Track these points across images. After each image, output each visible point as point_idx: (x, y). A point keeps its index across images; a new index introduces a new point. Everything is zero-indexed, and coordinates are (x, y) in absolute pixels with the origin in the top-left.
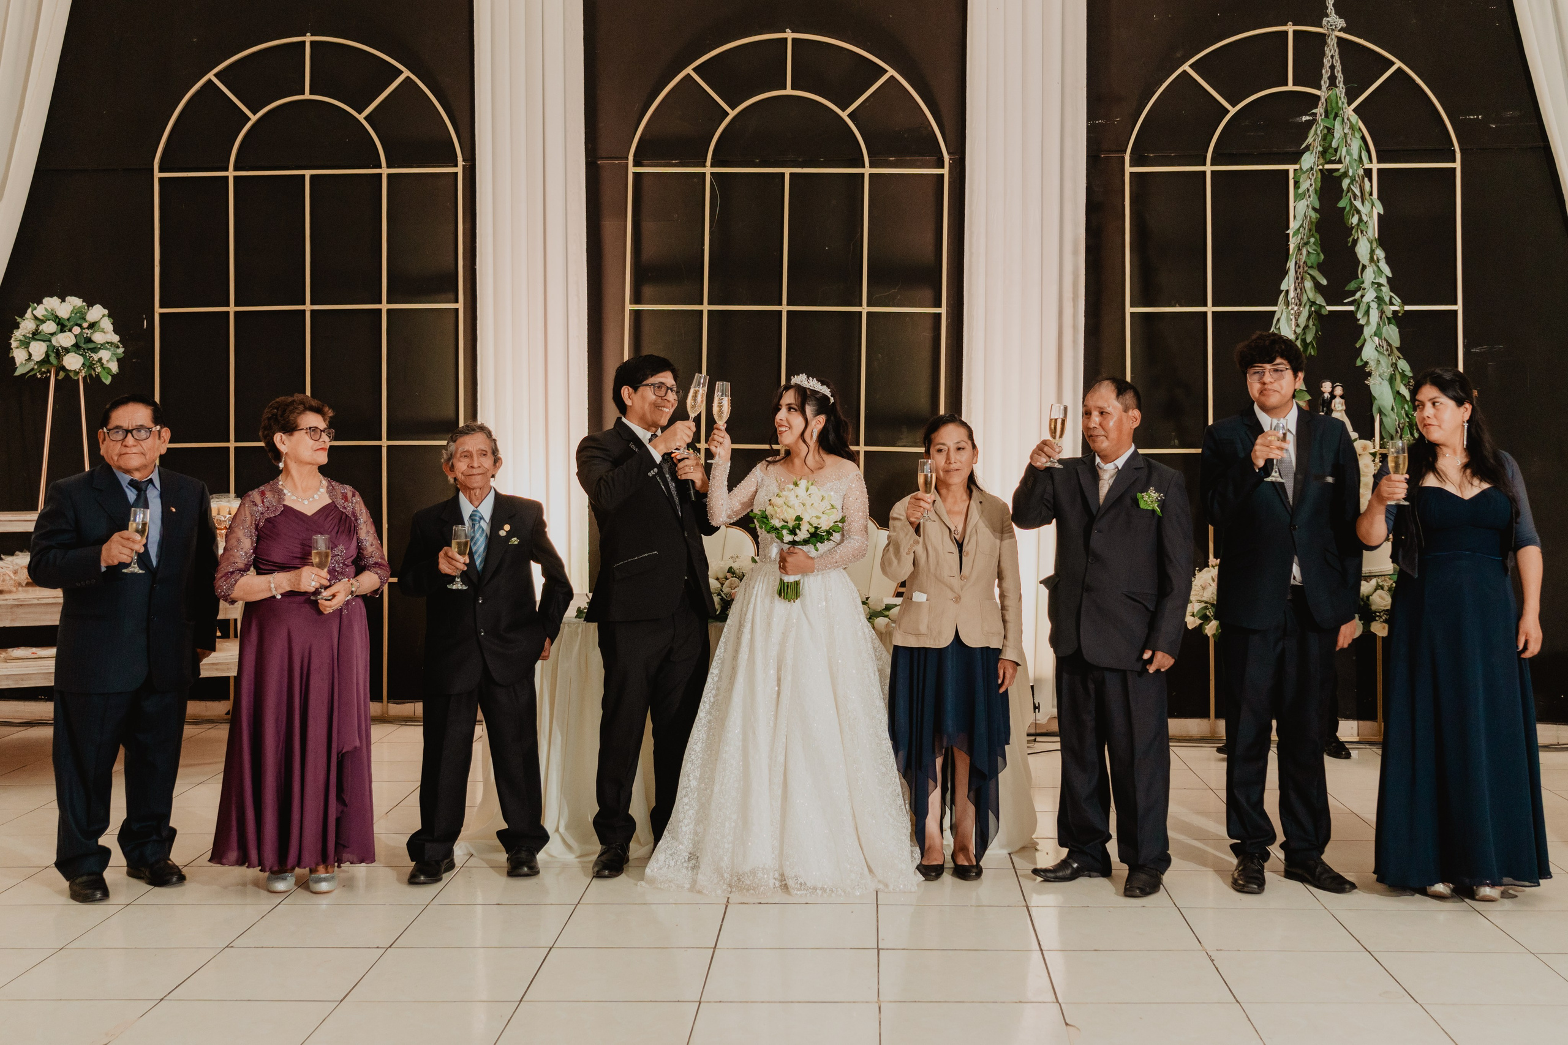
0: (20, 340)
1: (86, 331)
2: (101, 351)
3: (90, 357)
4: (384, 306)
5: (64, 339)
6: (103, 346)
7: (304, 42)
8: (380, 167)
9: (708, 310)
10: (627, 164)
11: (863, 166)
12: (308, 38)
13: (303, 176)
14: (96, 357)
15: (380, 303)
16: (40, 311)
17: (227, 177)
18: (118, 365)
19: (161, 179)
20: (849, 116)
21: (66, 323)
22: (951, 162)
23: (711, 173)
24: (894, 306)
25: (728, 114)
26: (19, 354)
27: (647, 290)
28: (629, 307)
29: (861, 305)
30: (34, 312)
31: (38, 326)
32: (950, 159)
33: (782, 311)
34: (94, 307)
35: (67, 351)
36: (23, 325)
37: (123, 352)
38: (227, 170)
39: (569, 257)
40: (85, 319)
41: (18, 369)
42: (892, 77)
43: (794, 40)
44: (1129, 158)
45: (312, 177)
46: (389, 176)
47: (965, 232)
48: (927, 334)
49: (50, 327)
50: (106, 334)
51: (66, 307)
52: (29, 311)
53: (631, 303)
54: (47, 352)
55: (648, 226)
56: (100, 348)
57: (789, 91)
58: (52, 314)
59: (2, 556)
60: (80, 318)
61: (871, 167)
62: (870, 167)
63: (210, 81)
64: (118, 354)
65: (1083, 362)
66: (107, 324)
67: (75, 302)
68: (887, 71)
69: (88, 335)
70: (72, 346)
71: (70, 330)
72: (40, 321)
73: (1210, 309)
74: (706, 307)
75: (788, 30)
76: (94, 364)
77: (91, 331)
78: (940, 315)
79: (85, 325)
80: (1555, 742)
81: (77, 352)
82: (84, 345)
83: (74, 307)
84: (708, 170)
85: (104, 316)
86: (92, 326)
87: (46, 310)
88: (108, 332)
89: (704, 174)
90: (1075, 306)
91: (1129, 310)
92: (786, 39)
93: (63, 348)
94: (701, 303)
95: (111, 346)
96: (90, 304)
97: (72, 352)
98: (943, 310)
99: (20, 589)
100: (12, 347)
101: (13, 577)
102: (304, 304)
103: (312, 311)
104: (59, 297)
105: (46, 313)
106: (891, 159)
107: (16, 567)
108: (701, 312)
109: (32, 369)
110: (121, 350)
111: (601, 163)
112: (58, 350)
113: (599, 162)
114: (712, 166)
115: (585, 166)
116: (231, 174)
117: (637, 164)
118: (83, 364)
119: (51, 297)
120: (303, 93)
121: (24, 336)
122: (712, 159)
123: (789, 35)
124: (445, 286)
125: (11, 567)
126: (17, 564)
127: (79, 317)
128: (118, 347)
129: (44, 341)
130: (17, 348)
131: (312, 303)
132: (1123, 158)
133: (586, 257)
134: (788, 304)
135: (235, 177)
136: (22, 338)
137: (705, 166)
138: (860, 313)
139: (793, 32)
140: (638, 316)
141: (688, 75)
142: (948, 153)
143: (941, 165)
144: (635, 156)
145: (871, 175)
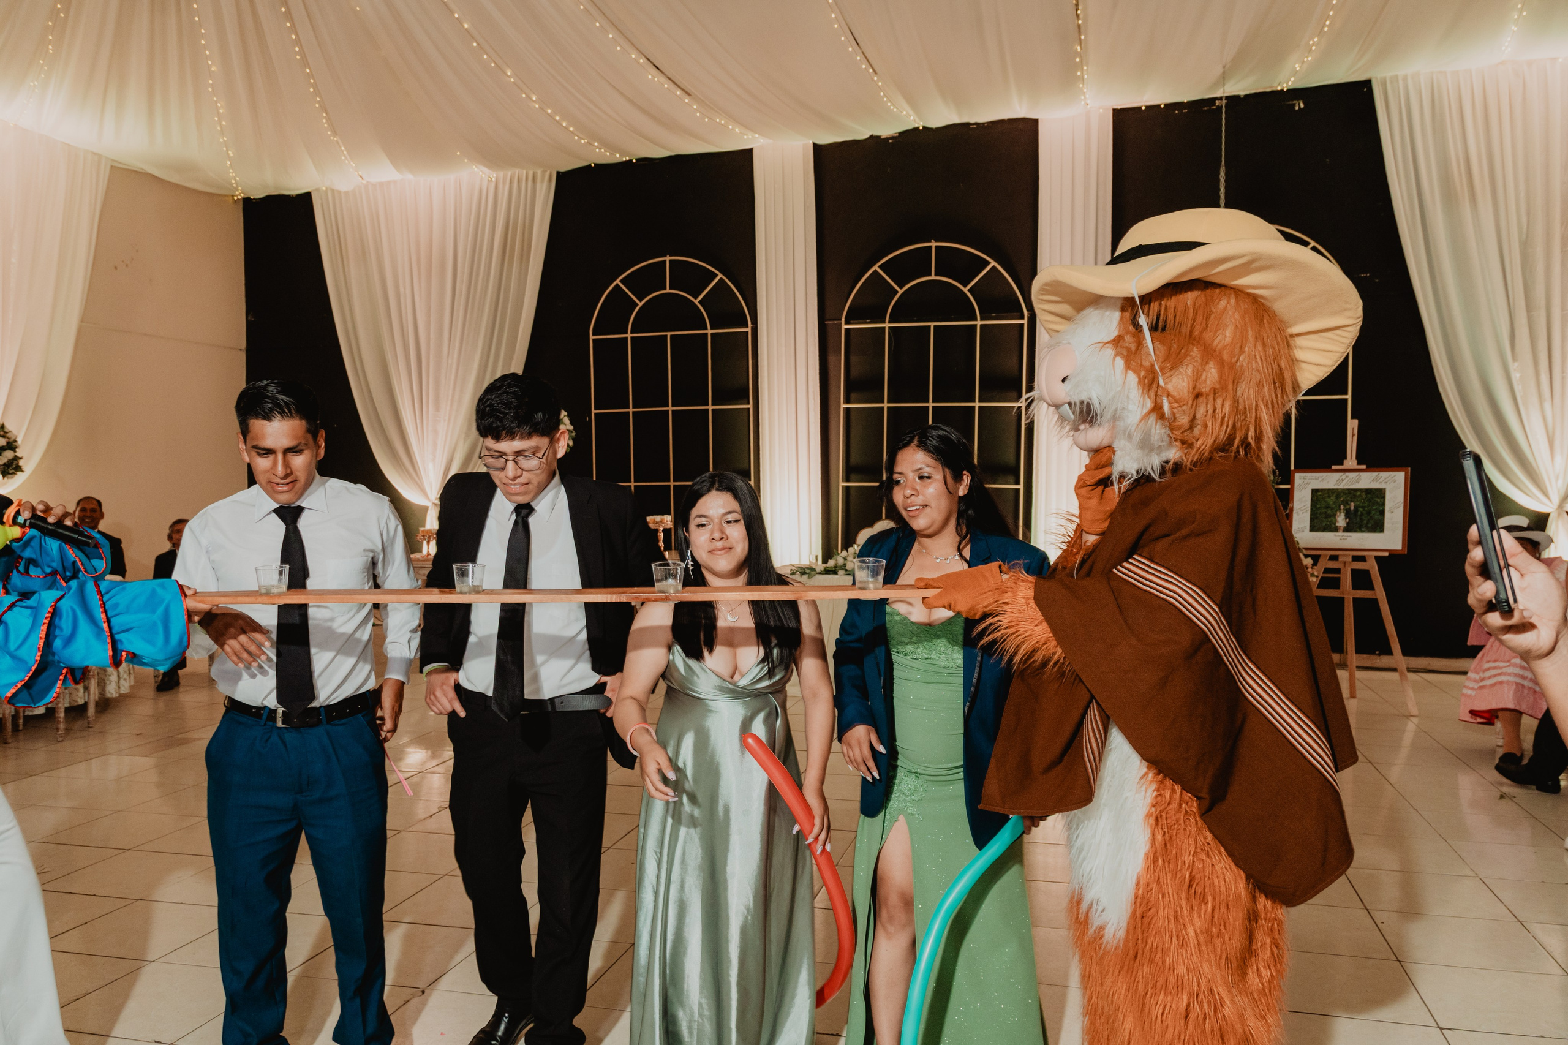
4: (710, 407)
7: (666, 260)
8: (707, 329)
9: (887, 407)
10: (841, 323)
11: (976, 319)
12: (668, 258)
13: (667, 335)
15: (708, 405)
17: (627, 337)
19: (595, 340)
20: (969, 290)
22: (1028, 315)
23: (889, 327)
24: (994, 402)
25: (897, 292)
27: (853, 396)
28: (843, 405)
29: (974, 401)
33: (929, 406)
38: (627, 333)
42: (994, 266)
43: (936, 247)
45: (673, 336)
46: (712, 334)
48: (1013, 419)
53: (844, 403)
55: (854, 359)
57: (933, 277)
61: (981, 320)
63: (617, 284)
68: (989, 263)
74: (886, 405)
75: (933, 241)
78: (1020, 407)
84: (887, 325)
89: (885, 327)
94: (883, 402)
98: (1023, 404)
102: (670, 406)
103: (673, 411)
106: (993, 315)
108: (883, 407)
111: (827, 323)
113: (825, 323)
114: (889, 322)
115: (817, 325)
116: (629, 335)
117: (847, 323)
120: (666, 289)
122: (889, 319)
123: (934, 244)
124: (743, 396)
128: (572, 432)
131: (673, 406)
133: (819, 377)
134: (933, 402)
135: (631, 337)
137: (884, 322)
138: (974, 407)
139: (936, 241)
140: (848, 411)
141: (876, 270)
142: (1027, 310)
143: (1022, 318)
144: (845, 318)
145: (981, 325)
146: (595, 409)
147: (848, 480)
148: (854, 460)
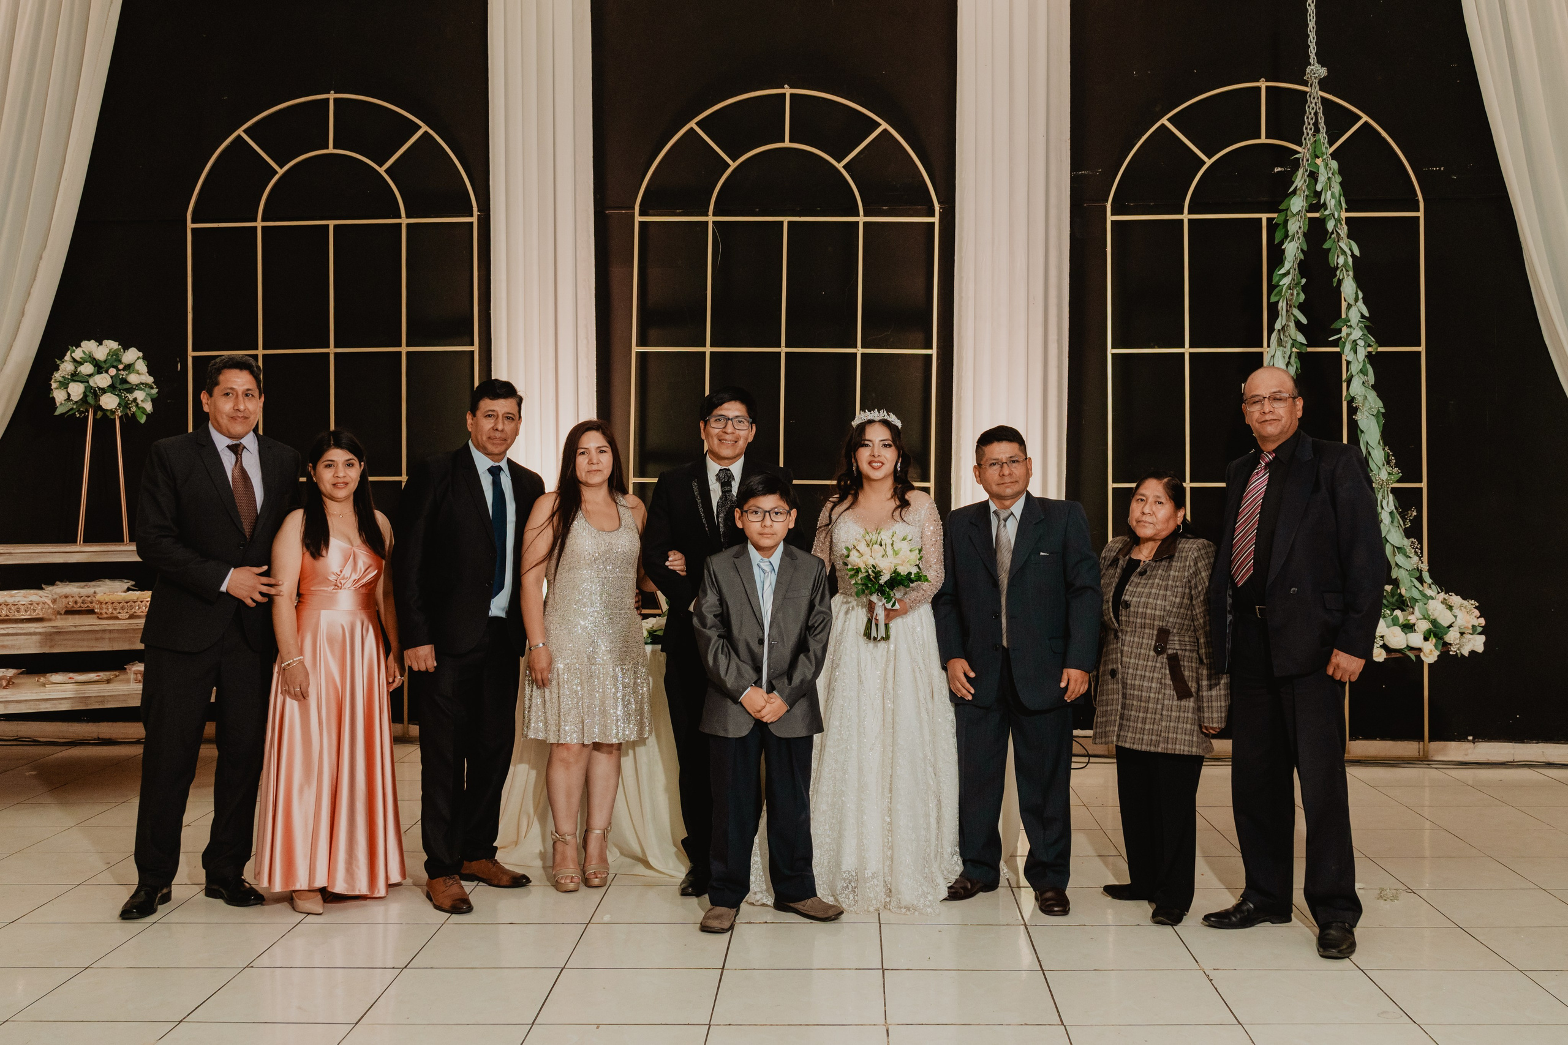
0: (60, 381)
1: (122, 372)
2: (136, 392)
3: (125, 397)
4: (404, 349)
5: (101, 380)
6: (138, 387)
7: (328, 100)
8: (400, 217)
9: (710, 352)
10: (634, 212)
11: (859, 216)
12: (332, 96)
13: (328, 225)
14: (131, 397)
15: (400, 346)
16: (78, 354)
17: (256, 228)
18: (153, 405)
19: (193, 230)
20: (844, 167)
21: (103, 365)
22: (941, 210)
23: (714, 222)
24: (887, 348)
25: (729, 166)
26: (59, 395)
27: (653, 333)
29: (855, 347)
30: (73, 355)
31: (76, 368)
32: (940, 208)
33: (780, 352)
34: (130, 350)
35: (104, 391)
36: (62, 366)
37: (157, 393)
38: (256, 220)
39: (578, 301)
40: (120, 362)
41: (58, 409)
42: (885, 130)
43: (792, 95)
44: (1110, 207)
45: (335, 226)
46: (408, 225)
47: (955, 277)
48: (918, 375)
49: (87, 369)
50: (141, 374)
51: (101, 350)
52: (68, 354)
53: (637, 346)
54: (85, 392)
55: (653, 272)
56: (135, 389)
57: (787, 144)
58: (90, 356)
59: (43, 586)
60: (116, 360)
62: (865, 216)
63: (239, 137)
64: (154, 394)
65: (1067, 401)
66: (141, 366)
67: (113, 345)
68: (880, 125)
69: (124, 377)
70: (108, 386)
71: (107, 372)
72: (77, 363)
73: (1187, 350)
74: (708, 349)
75: (786, 86)
76: (130, 404)
77: (127, 373)
78: (930, 356)
79: (121, 367)
80: (1511, 759)
81: (113, 392)
82: (120, 386)
83: (110, 350)
84: (710, 219)
85: (138, 358)
86: (129, 367)
87: (84, 352)
88: (143, 374)
89: (707, 223)
90: (1060, 348)
91: (1110, 351)
92: (784, 95)
93: (100, 389)
94: (704, 345)
95: (146, 387)
96: (126, 348)
97: (109, 392)
98: (934, 352)
99: (58, 616)
100: (52, 388)
101: (52, 606)
102: (328, 347)
103: (336, 354)
104: (96, 341)
105: (84, 356)
106: (885, 207)
107: (55, 596)
108: (704, 354)
109: (72, 409)
110: (155, 391)
111: (609, 213)
112: (95, 390)
113: (606, 212)
114: (714, 215)
115: (593, 215)
116: (259, 224)
117: (642, 213)
118: (119, 404)
119: (89, 341)
120: (327, 148)
121: (63, 377)
122: (714, 208)
123: (788, 91)
124: (461, 329)
125: (50, 596)
126: (56, 593)
127: (114, 359)
128: (152, 388)
129: (82, 382)
130: (57, 388)
131: (336, 347)
132: (1105, 207)
133: (594, 301)
134: (786, 346)
135: (263, 228)
136: (61, 379)
137: (707, 215)
138: (855, 354)
139: (791, 87)
140: (642, 356)
141: (692, 129)
142: (939, 202)
143: (932, 214)
144: (641, 205)
145: (865, 223)
146: (194, 350)
147: (642, 475)
148: (654, 439)
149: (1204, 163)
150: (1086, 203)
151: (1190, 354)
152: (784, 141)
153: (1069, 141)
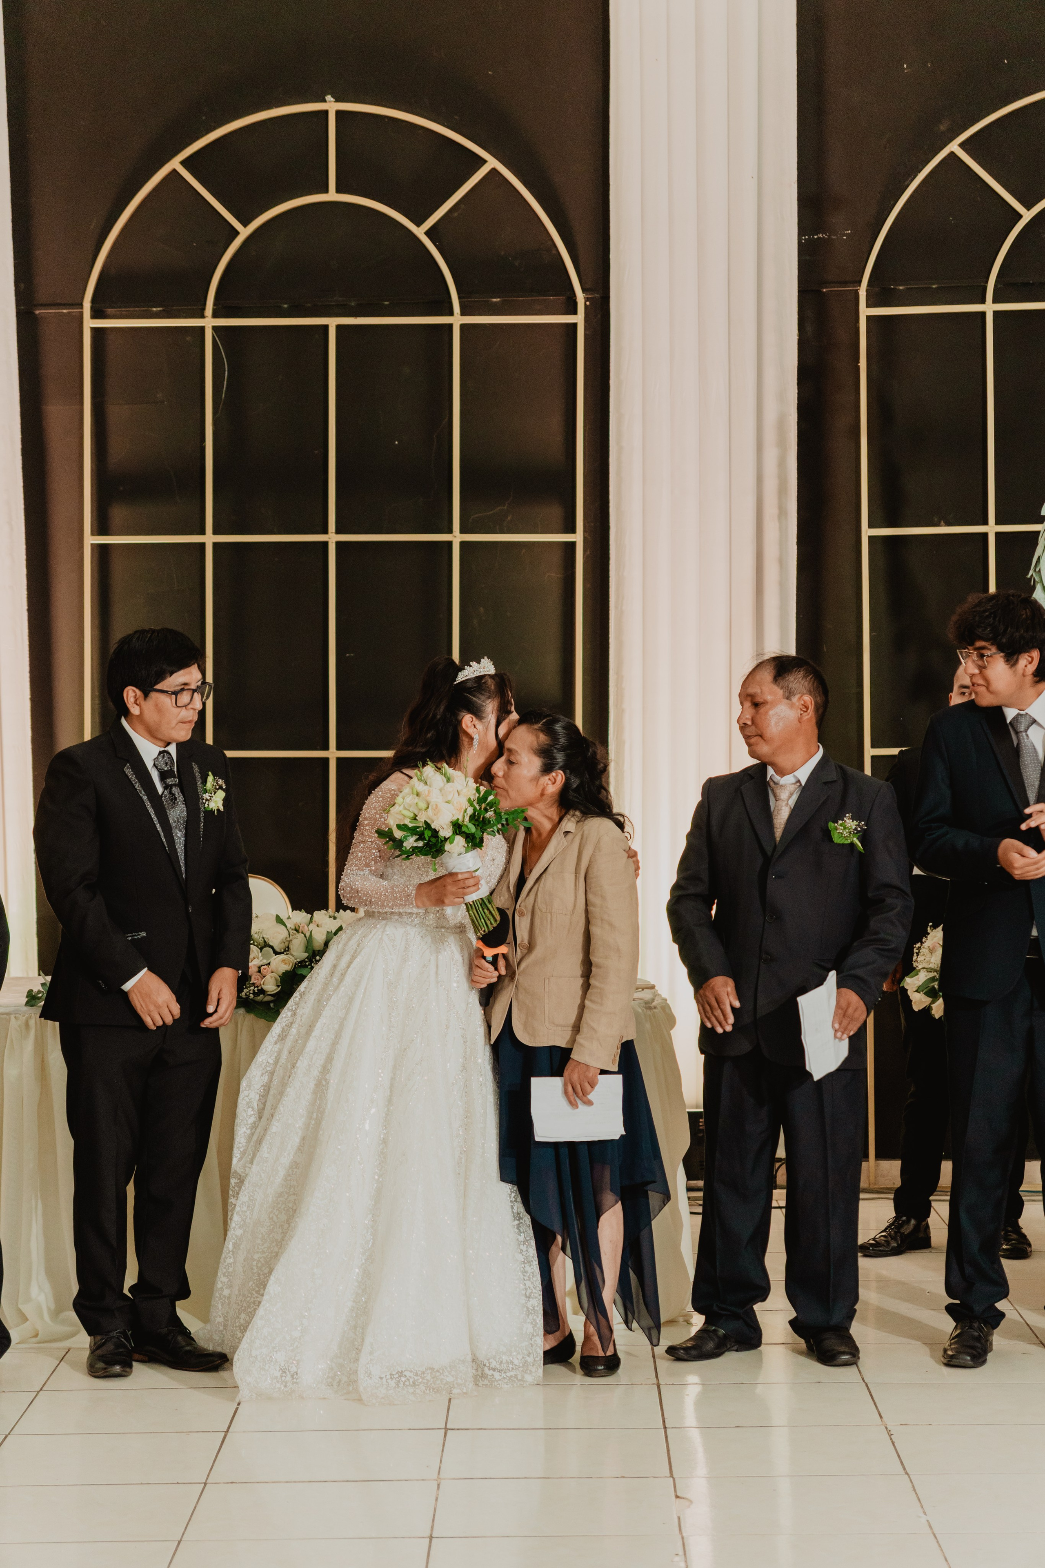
9: (214, 544)
10: (81, 314)
11: (451, 313)
20: (428, 233)
22: (588, 303)
23: (214, 327)
24: (502, 532)
25: (238, 233)
27: (118, 513)
28: (90, 540)
29: (450, 531)
32: (587, 299)
33: (328, 542)
42: (494, 171)
43: (339, 113)
44: (865, 293)
47: (611, 414)
48: (553, 576)
53: (93, 534)
55: (116, 412)
57: (332, 195)
61: (463, 313)
62: (461, 315)
65: (795, 615)
68: (485, 162)
73: (988, 529)
74: (209, 539)
75: (329, 98)
78: (572, 545)
84: (209, 322)
89: (202, 329)
90: (783, 530)
91: (867, 532)
92: (326, 113)
94: (203, 532)
98: (578, 538)
106: (495, 300)
108: (202, 545)
111: (40, 313)
113: (37, 312)
114: (215, 315)
115: (15, 318)
117: (97, 314)
122: (215, 304)
123: (331, 106)
132: (857, 294)
133: (21, 462)
134: (338, 531)
137: (203, 316)
138: (450, 544)
139: (337, 100)
140: (101, 552)
141: (174, 172)
142: (584, 290)
143: (572, 309)
144: (94, 301)
145: (463, 327)
149: (1020, 216)
150: (825, 288)
151: (998, 535)
152: (326, 190)
153: (796, 186)
